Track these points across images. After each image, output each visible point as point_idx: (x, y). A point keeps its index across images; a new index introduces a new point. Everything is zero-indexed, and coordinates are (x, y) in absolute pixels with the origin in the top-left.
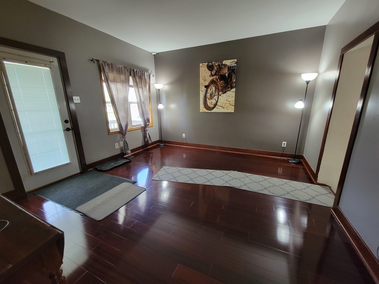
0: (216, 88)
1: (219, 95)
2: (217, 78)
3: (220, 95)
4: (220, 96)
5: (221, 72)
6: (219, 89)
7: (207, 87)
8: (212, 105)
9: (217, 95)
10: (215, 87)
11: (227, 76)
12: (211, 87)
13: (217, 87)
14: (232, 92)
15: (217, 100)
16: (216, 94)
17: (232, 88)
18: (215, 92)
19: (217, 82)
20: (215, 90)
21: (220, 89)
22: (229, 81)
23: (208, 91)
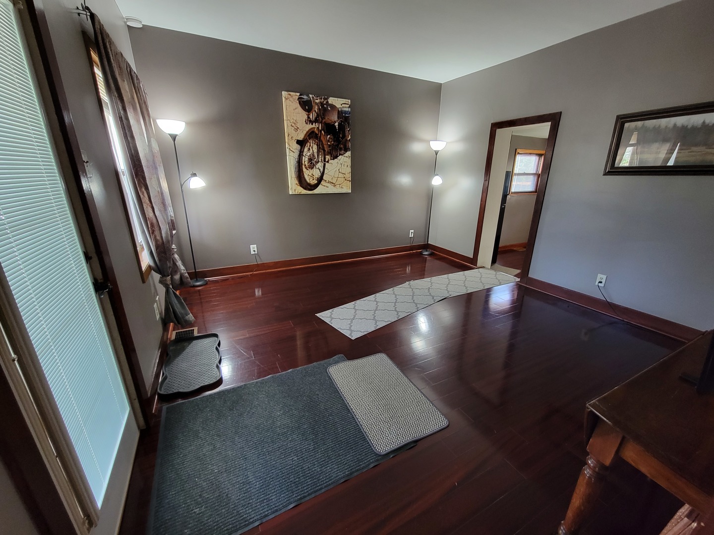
0: (320, 148)
1: (325, 161)
2: (320, 128)
3: (328, 162)
5: (326, 118)
7: (301, 143)
8: (313, 179)
9: (322, 160)
10: (317, 145)
11: (337, 127)
12: (310, 145)
13: (321, 146)
14: (346, 157)
15: (322, 170)
17: (346, 150)
18: (318, 156)
19: (320, 137)
20: (318, 152)
21: (326, 149)
22: (341, 136)
23: (303, 151)
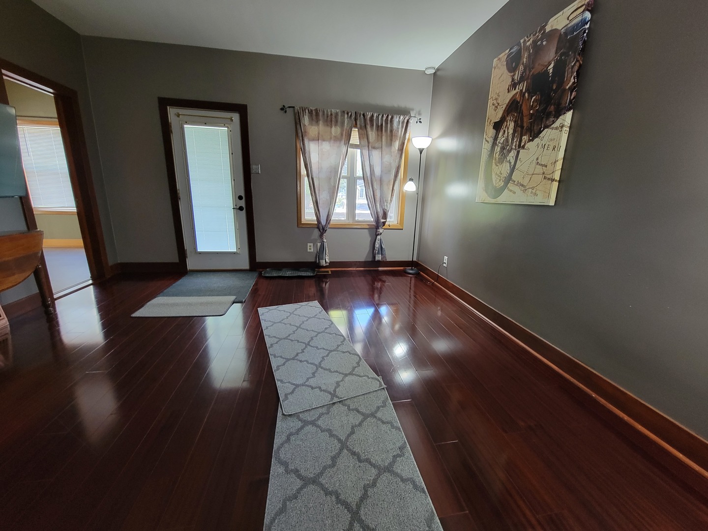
0: (517, 124)
1: (519, 146)
2: (524, 91)
3: (523, 147)
4: (521, 151)
5: (536, 65)
6: (522, 127)
7: (498, 126)
8: (500, 180)
9: (515, 146)
10: (515, 122)
11: (551, 71)
12: (507, 125)
13: (519, 122)
14: (557, 128)
15: (513, 164)
16: (514, 144)
17: (559, 113)
18: (513, 139)
19: (521, 105)
20: (515, 131)
21: (525, 125)
22: (554, 87)
23: (498, 137)
